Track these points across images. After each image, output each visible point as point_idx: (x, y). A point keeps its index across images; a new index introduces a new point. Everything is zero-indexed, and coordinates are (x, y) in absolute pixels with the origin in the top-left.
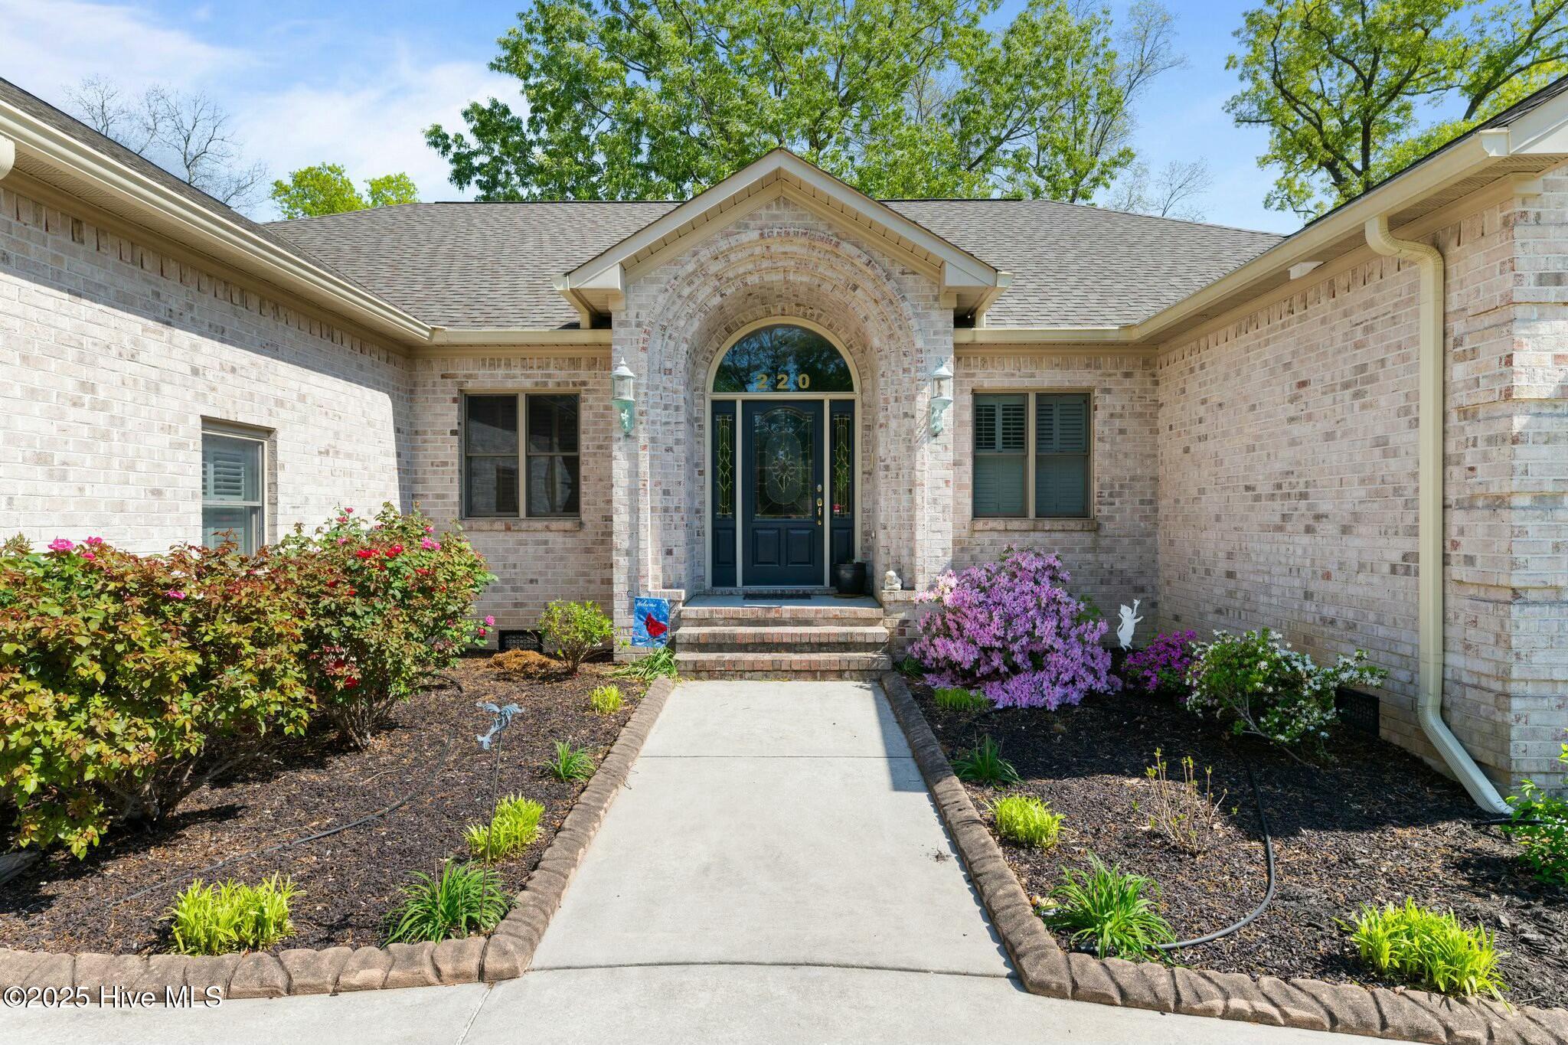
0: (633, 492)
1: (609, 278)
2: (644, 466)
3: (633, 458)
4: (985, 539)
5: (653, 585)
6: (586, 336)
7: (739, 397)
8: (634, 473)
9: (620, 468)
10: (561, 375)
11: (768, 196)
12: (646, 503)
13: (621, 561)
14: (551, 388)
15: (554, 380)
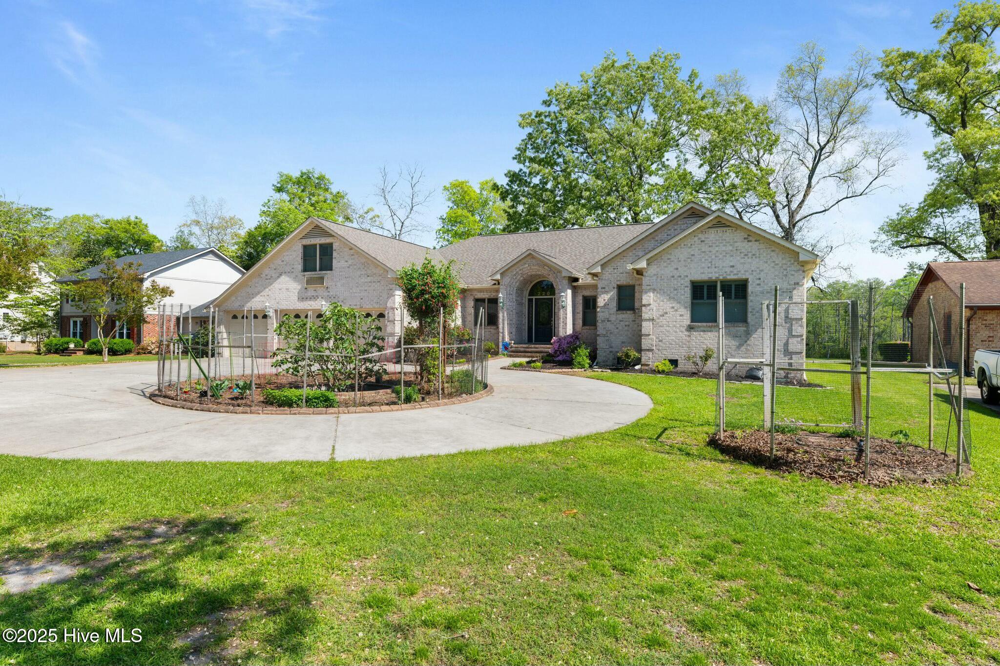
0: (503, 320)
1: (498, 277)
2: (505, 315)
3: (503, 313)
4: (585, 331)
5: (507, 339)
6: (496, 286)
7: (534, 297)
8: (503, 316)
9: (501, 315)
10: (494, 294)
11: (529, 257)
12: (506, 322)
13: (501, 335)
14: (492, 297)
15: (492, 295)
